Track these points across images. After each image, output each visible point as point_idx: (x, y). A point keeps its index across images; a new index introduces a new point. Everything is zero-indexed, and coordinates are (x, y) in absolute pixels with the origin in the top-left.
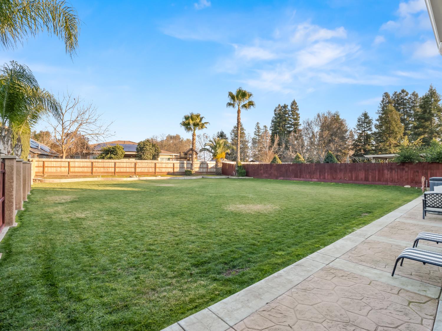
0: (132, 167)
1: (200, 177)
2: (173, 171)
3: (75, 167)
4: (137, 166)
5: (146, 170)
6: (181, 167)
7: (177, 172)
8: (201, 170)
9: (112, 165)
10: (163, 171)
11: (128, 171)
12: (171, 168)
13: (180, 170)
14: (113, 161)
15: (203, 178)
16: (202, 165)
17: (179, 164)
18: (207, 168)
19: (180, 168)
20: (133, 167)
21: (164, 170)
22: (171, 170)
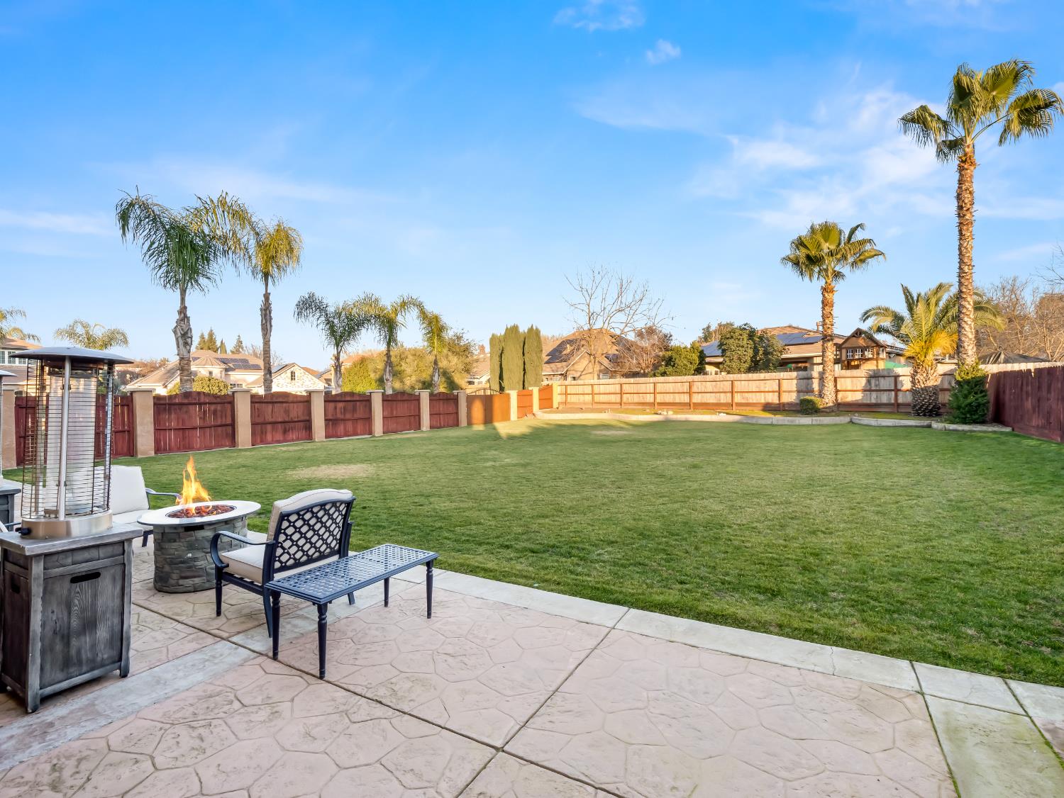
0: (684, 393)
1: (844, 419)
2: (778, 402)
3: (600, 394)
4: (695, 389)
5: (711, 399)
6: (803, 388)
7: (790, 404)
8: (873, 398)
9: (650, 389)
10: (751, 401)
11: (677, 401)
12: (773, 392)
13: (798, 396)
14: (651, 381)
15: (851, 422)
16: (873, 381)
17: (795, 382)
18: (897, 390)
19: (798, 392)
20: (687, 393)
21: (754, 398)
22: (773, 398)
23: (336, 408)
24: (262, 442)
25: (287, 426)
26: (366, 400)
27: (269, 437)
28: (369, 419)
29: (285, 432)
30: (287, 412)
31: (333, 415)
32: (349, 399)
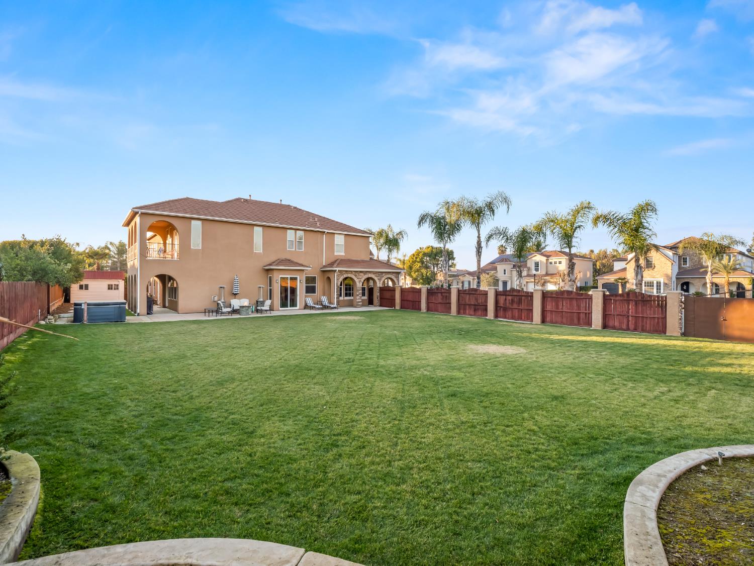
23: (506, 299)
24: (464, 313)
25: (477, 307)
26: (530, 296)
27: (467, 311)
28: (530, 310)
29: (475, 310)
30: (476, 300)
31: (503, 304)
32: (516, 294)
